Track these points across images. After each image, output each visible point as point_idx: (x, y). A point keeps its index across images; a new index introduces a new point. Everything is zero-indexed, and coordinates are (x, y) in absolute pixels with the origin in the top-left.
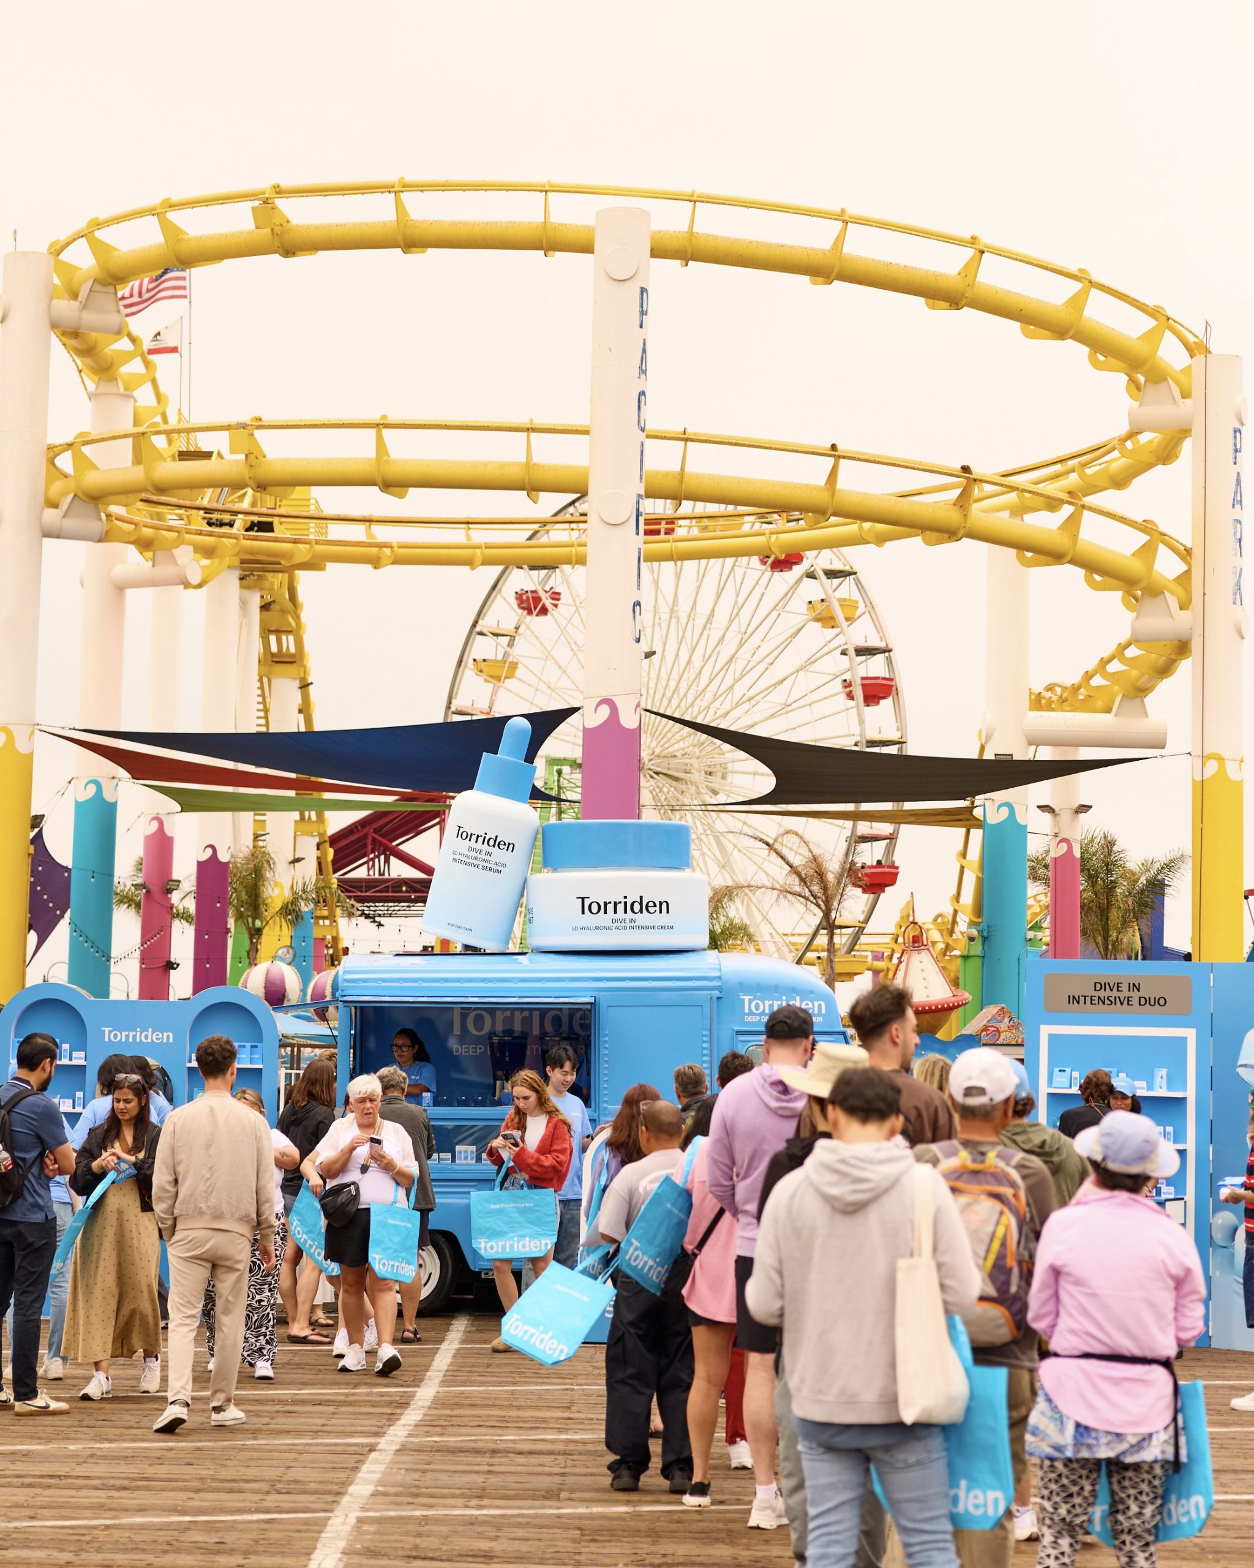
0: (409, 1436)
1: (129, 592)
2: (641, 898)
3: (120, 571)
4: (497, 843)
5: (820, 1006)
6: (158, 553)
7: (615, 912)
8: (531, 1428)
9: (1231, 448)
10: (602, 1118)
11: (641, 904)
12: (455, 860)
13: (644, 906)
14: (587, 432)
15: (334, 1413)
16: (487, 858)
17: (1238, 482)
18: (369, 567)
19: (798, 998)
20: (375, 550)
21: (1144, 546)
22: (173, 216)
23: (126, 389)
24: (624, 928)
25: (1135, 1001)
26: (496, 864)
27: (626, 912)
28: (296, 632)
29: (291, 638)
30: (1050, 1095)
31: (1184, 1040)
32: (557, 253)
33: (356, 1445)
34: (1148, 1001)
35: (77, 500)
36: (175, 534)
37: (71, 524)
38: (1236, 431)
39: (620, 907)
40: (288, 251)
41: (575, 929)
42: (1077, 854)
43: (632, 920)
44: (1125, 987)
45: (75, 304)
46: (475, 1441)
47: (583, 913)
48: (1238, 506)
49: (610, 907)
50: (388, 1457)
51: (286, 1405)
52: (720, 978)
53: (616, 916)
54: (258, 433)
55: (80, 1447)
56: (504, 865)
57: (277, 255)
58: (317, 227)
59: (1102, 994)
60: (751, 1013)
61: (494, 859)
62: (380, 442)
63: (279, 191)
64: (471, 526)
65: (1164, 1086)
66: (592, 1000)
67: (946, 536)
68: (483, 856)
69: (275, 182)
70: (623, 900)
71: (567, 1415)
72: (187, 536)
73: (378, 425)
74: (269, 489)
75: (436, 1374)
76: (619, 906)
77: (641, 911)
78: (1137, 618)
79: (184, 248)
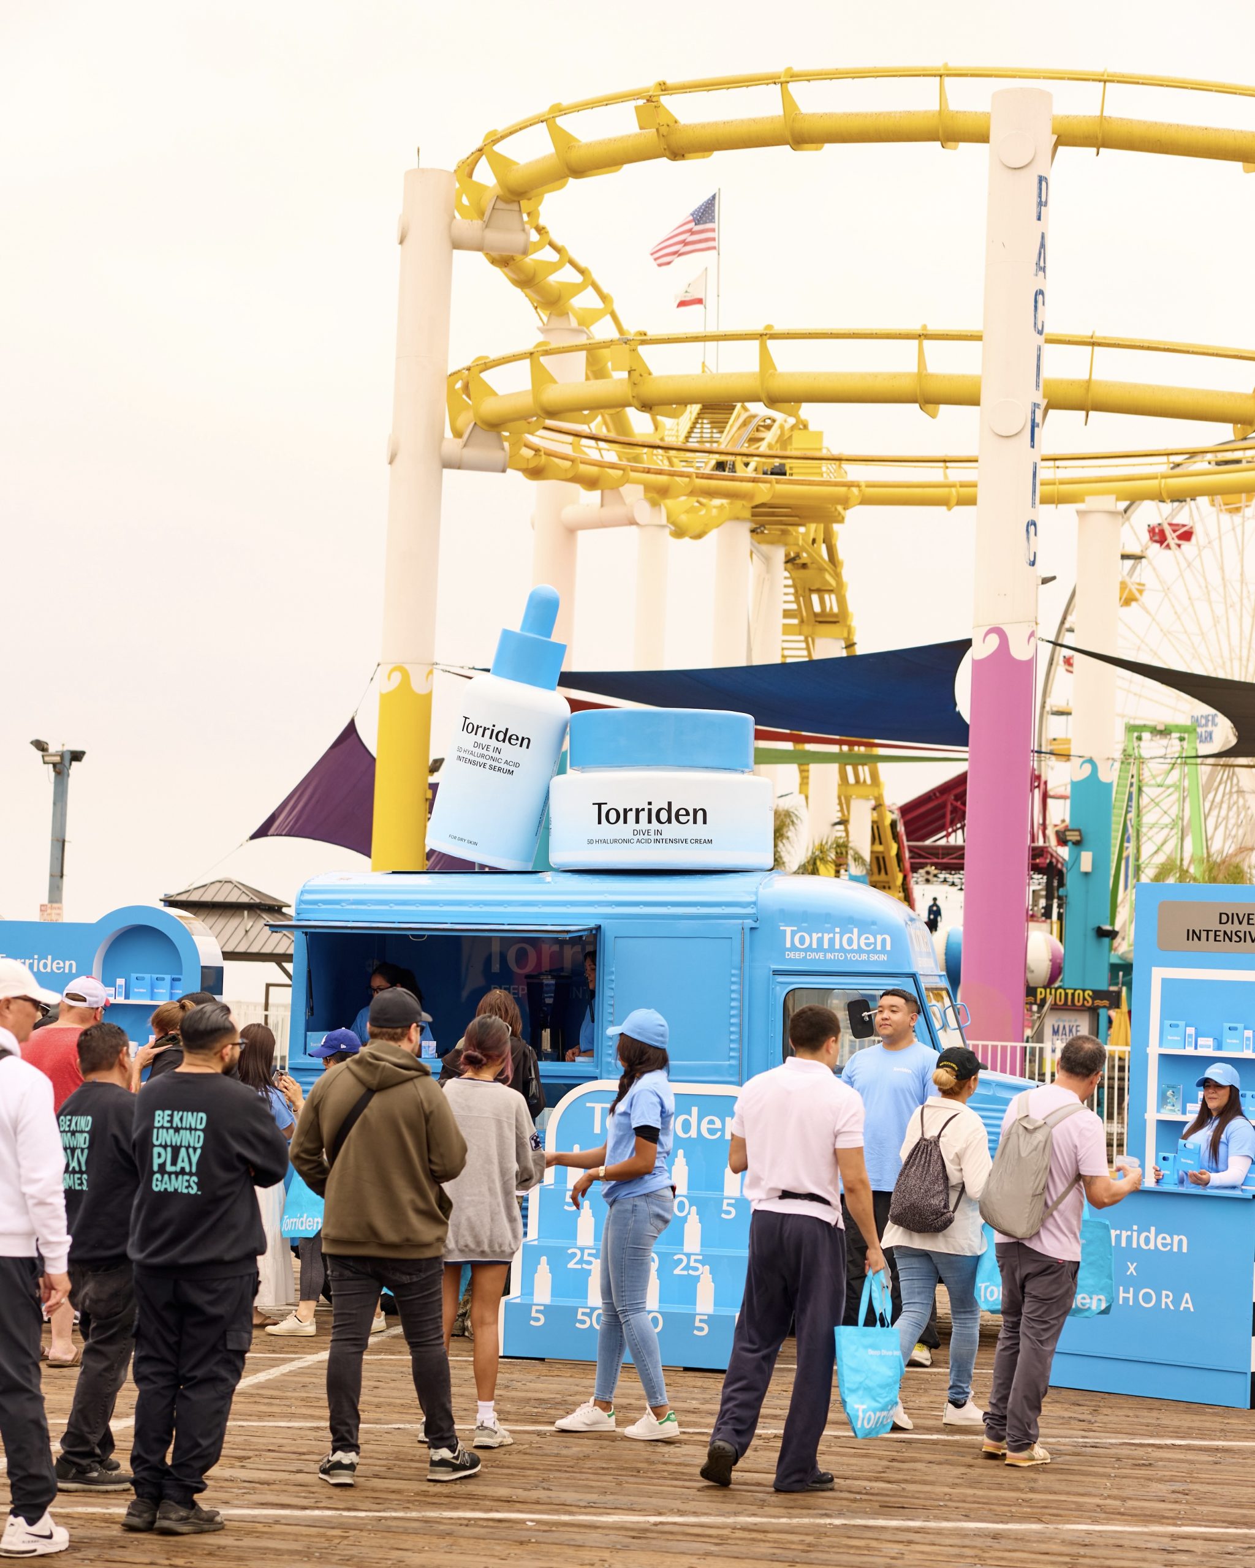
1: (581, 535)
2: (670, 804)
3: (570, 513)
6: (607, 492)
7: (637, 821)
11: (669, 811)
12: (459, 758)
13: (673, 814)
14: (979, 338)
16: (496, 755)
19: (856, 930)
20: (844, 489)
22: (561, 121)
23: (580, 324)
24: (648, 841)
26: (506, 762)
27: (650, 822)
28: (838, 590)
29: (833, 597)
30: (1163, 1057)
35: (479, 428)
36: (620, 472)
39: (643, 816)
40: (677, 154)
41: (590, 842)
43: (659, 832)
45: (478, 224)
47: (600, 823)
49: (631, 816)
52: (755, 903)
53: (638, 827)
54: (642, 350)
56: (517, 765)
57: (665, 159)
58: (703, 126)
59: (1229, 928)
60: (794, 948)
61: (504, 756)
62: (764, 353)
63: (664, 88)
64: (948, 464)
68: (491, 753)
69: (660, 79)
70: (647, 807)
72: (633, 475)
73: (761, 335)
74: (655, 408)
76: (641, 813)
77: (669, 821)
79: (574, 156)
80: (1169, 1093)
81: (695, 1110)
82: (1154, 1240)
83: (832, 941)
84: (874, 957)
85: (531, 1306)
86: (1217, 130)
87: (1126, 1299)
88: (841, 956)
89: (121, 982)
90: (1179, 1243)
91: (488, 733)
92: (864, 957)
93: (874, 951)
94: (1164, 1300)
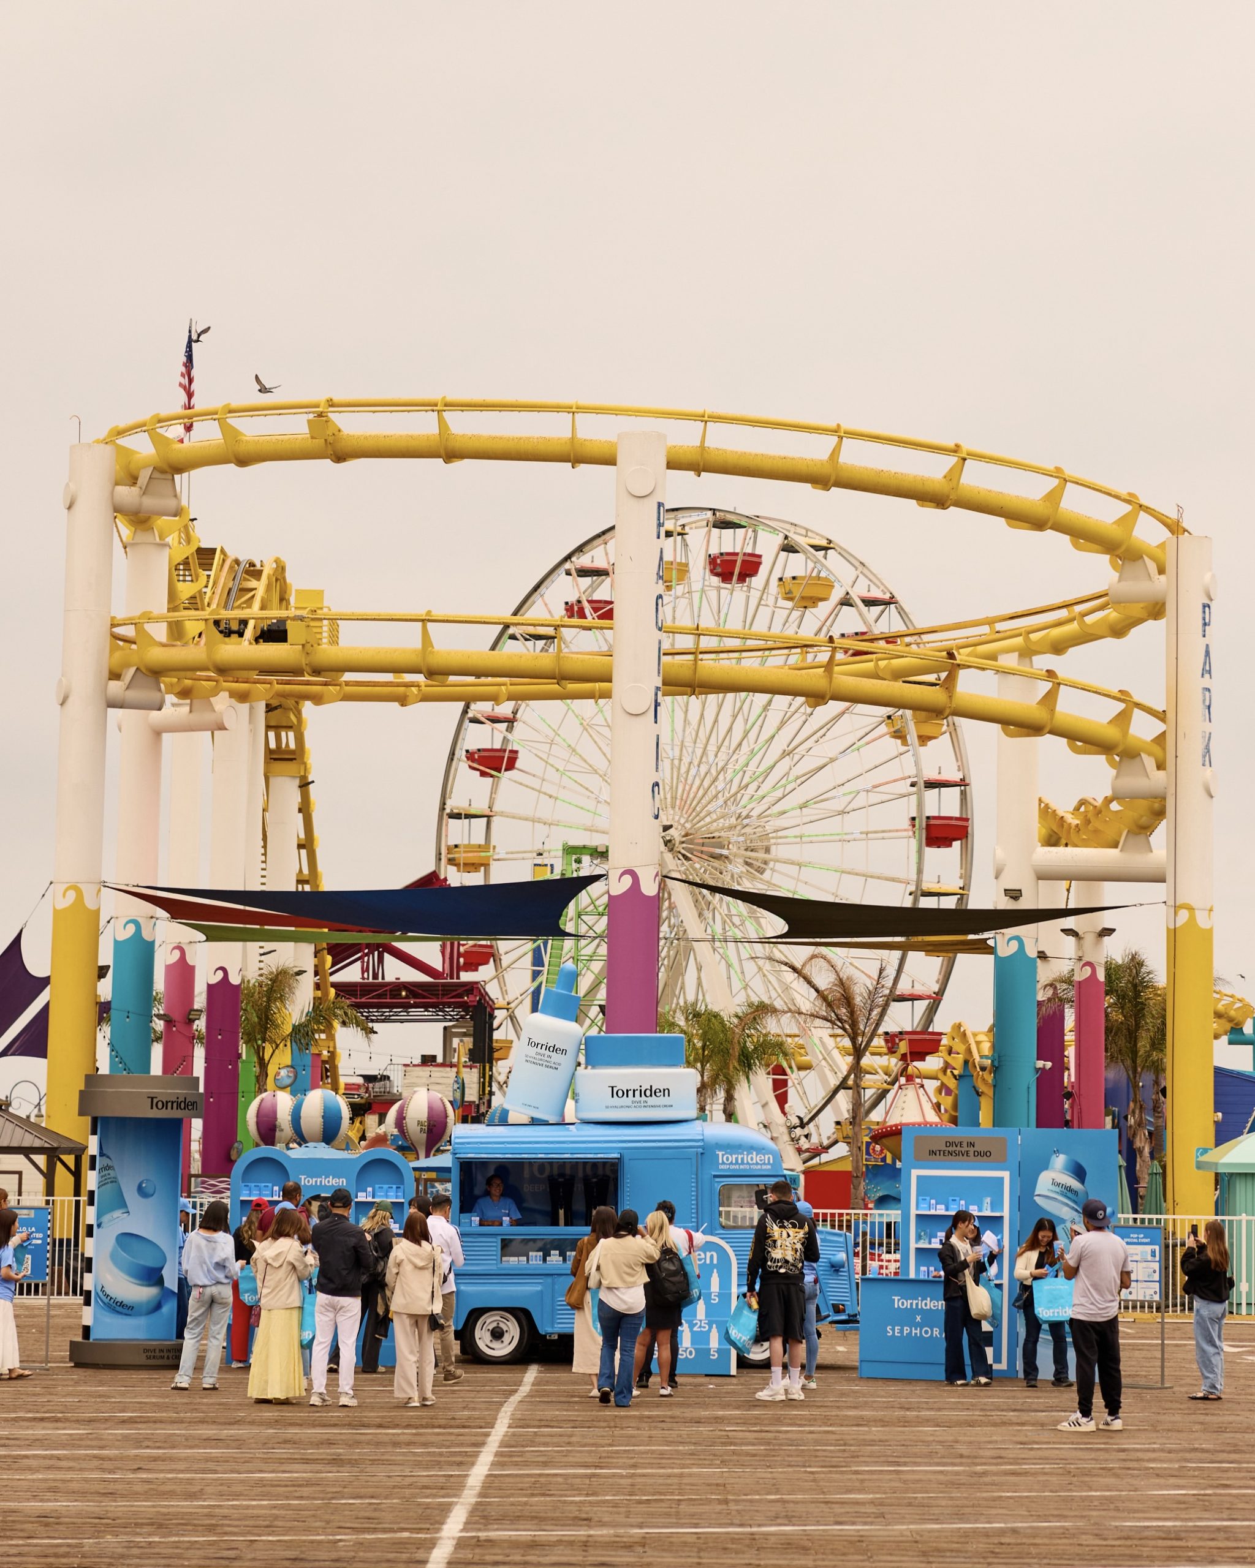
0: (523, 1399)
3: (158, 717)
4: (555, 1049)
6: (195, 701)
9: (1201, 622)
12: (527, 1061)
13: (653, 1092)
16: (548, 1059)
17: (1207, 653)
18: (396, 704)
20: (402, 689)
21: (1119, 714)
22: (234, 421)
23: (161, 538)
24: (640, 1107)
25: (971, 1153)
26: (554, 1063)
28: (297, 728)
29: (291, 734)
30: (918, 1216)
31: (1001, 1179)
32: (582, 465)
34: (979, 1154)
35: (139, 674)
36: (213, 684)
37: (133, 695)
38: (1204, 606)
39: (638, 1093)
40: (339, 457)
41: (607, 1107)
43: (645, 1102)
44: (965, 1144)
45: (135, 490)
48: (1207, 676)
52: (702, 1140)
53: (634, 1099)
56: (559, 1064)
57: (329, 461)
58: (366, 438)
59: (950, 1149)
60: (723, 1163)
62: (425, 634)
63: (331, 403)
65: (989, 1209)
66: (619, 1156)
67: (934, 715)
68: (546, 1058)
69: (329, 397)
73: (423, 619)
74: (323, 673)
75: (527, 1383)
78: (1117, 777)
79: (242, 449)
80: (923, 1234)
82: (929, 1304)
83: (742, 1159)
84: (764, 1167)
86: (793, 459)
87: (916, 1333)
88: (747, 1167)
89: (370, 1189)
94: (935, 1332)
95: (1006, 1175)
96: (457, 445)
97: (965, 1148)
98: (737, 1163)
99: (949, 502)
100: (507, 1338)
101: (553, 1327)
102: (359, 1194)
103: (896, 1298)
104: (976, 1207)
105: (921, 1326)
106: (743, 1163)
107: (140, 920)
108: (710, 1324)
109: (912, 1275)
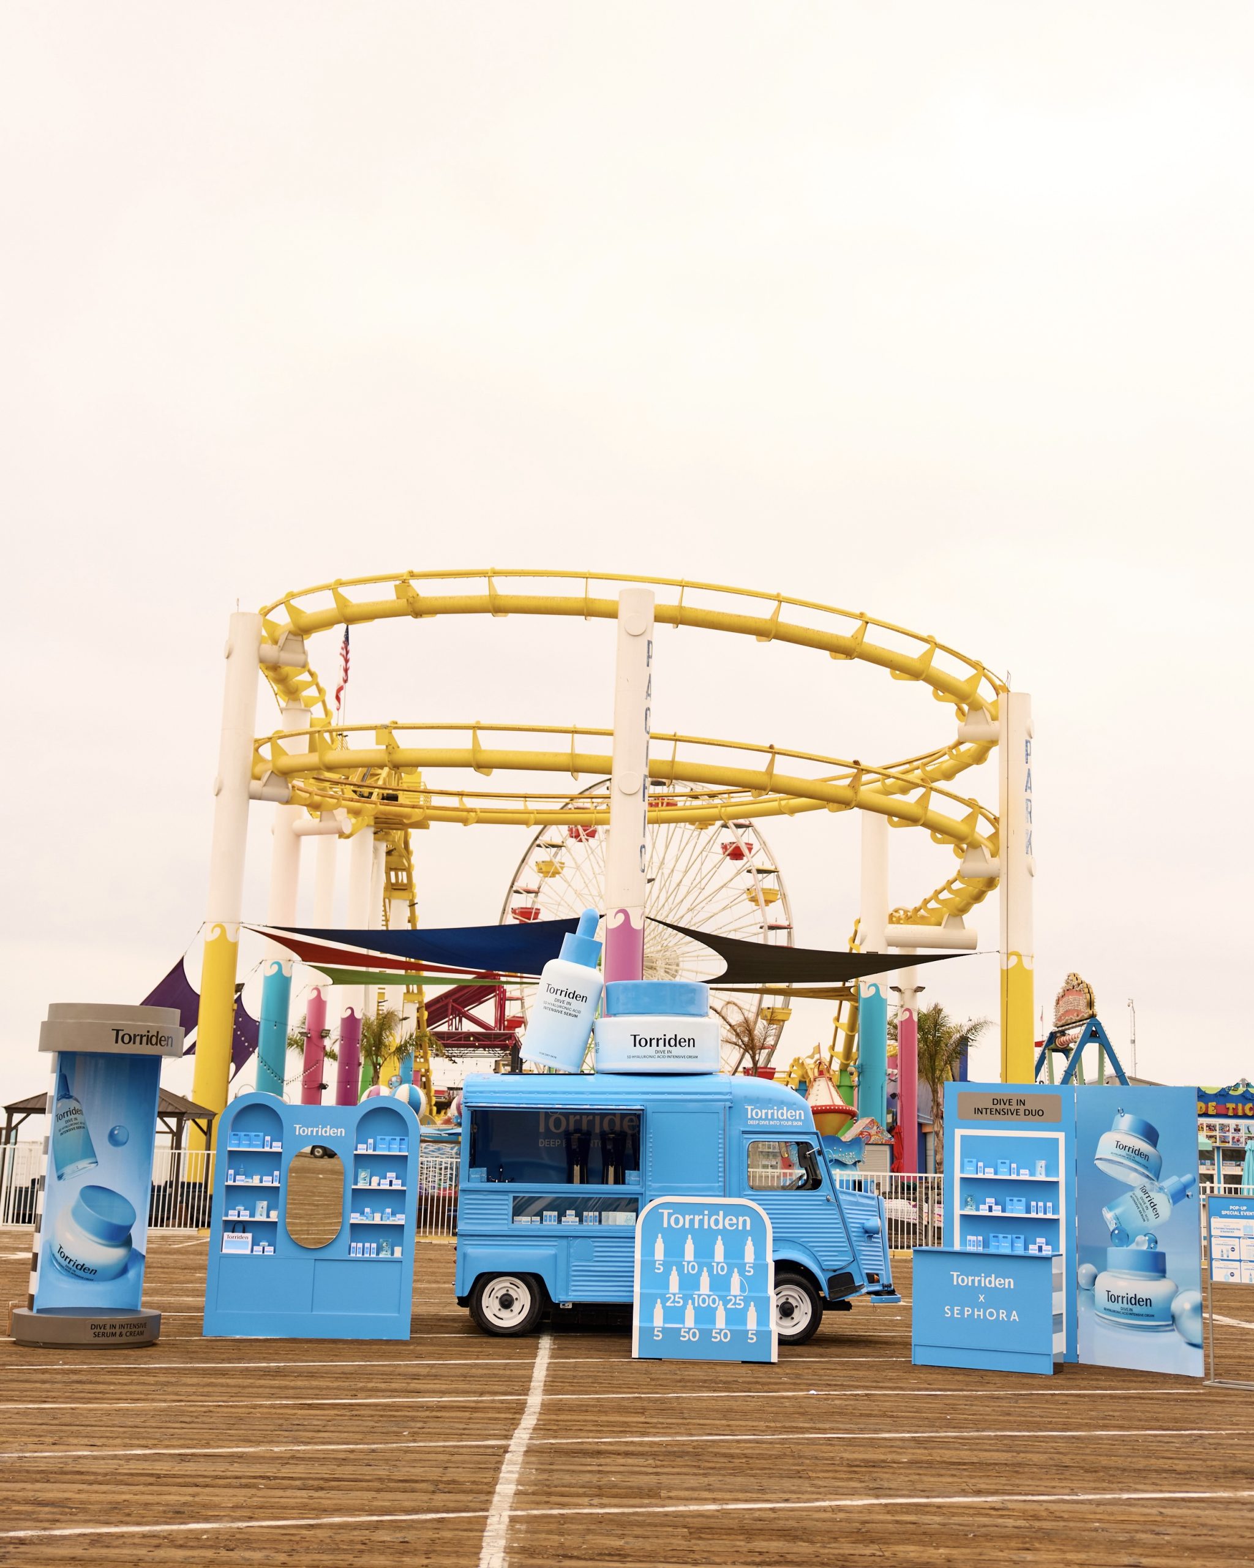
0: (531, 1438)
1: (303, 838)
3: (298, 824)
4: (575, 996)
5: (800, 1114)
6: (324, 813)
8: (621, 1432)
9: (1025, 753)
10: (648, 1193)
11: (675, 1040)
12: (545, 1008)
13: (677, 1042)
14: (611, 734)
15: (470, 1418)
16: (568, 1006)
17: (1029, 775)
18: (460, 825)
20: (465, 814)
21: (969, 815)
22: (342, 590)
23: (306, 706)
24: (664, 1057)
25: (1021, 1112)
26: (573, 1010)
28: (408, 870)
29: (405, 874)
30: (962, 1179)
31: (1056, 1141)
32: (593, 618)
33: (493, 1447)
34: (1032, 1113)
35: (273, 775)
36: (335, 801)
37: (269, 791)
38: (1027, 742)
39: (661, 1042)
40: (418, 614)
41: (629, 1057)
42: (916, 1019)
43: (669, 1052)
44: (1014, 1102)
45: (276, 648)
46: (582, 1443)
48: (1029, 790)
49: (654, 1042)
50: (520, 1458)
51: (433, 1411)
52: (730, 1093)
53: (658, 1049)
54: (394, 732)
55: (283, 1449)
56: (579, 1012)
57: (410, 617)
58: (436, 599)
59: (998, 1107)
61: (572, 1007)
62: (475, 738)
63: (412, 575)
64: (527, 799)
65: (1043, 1172)
66: (642, 1108)
67: (844, 806)
68: (565, 1005)
69: (410, 569)
70: (663, 1037)
71: (642, 1419)
72: (343, 802)
73: (474, 727)
74: (401, 768)
75: (537, 1384)
77: (676, 1045)
78: (962, 862)
79: (349, 611)
80: (969, 1199)
81: (721, 1213)
82: (994, 1282)
83: (773, 1114)
84: (795, 1123)
85: (654, 1328)
86: (745, 617)
87: (979, 1316)
88: (778, 1123)
89: (371, 1141)
90: (1009, 1283)
91: (564, 993)
92: (790, 1123)
93: (795, 1120)
94: (1001, 1315)
95: (1061, 1136)
96: (501, 603)
97: (1014, 1107)
98: (766, 1119)
99: (855, 654)
100: (516, 1307)
101: (567, 1295)
102: (359, 1146)
103: (955, 1274)
104: (1027, 1172)
105: (985, 1306)
106: (773, 1119)
107: (282, 962)
108: (747, 1300)
109: (957, 1247)
